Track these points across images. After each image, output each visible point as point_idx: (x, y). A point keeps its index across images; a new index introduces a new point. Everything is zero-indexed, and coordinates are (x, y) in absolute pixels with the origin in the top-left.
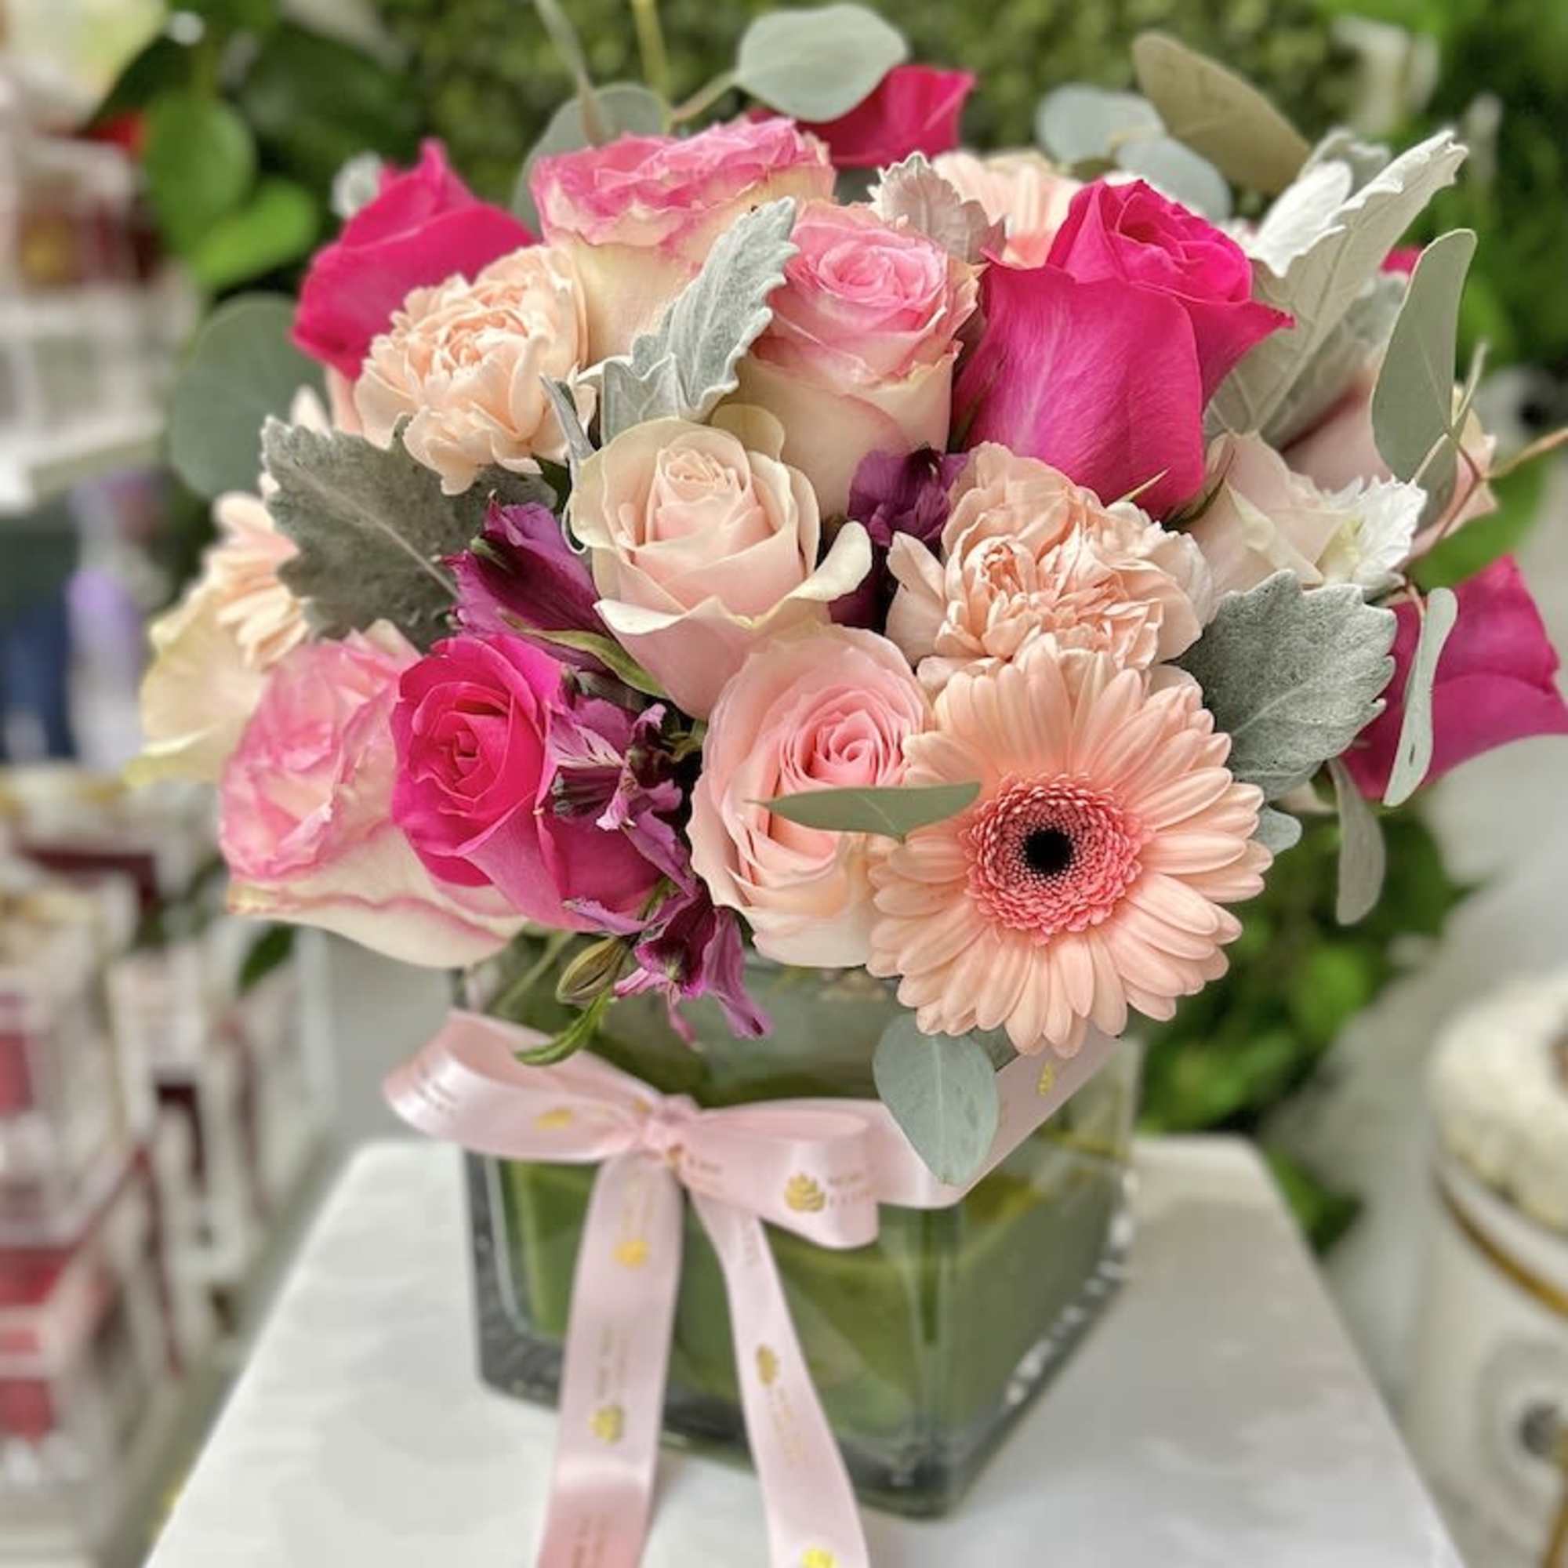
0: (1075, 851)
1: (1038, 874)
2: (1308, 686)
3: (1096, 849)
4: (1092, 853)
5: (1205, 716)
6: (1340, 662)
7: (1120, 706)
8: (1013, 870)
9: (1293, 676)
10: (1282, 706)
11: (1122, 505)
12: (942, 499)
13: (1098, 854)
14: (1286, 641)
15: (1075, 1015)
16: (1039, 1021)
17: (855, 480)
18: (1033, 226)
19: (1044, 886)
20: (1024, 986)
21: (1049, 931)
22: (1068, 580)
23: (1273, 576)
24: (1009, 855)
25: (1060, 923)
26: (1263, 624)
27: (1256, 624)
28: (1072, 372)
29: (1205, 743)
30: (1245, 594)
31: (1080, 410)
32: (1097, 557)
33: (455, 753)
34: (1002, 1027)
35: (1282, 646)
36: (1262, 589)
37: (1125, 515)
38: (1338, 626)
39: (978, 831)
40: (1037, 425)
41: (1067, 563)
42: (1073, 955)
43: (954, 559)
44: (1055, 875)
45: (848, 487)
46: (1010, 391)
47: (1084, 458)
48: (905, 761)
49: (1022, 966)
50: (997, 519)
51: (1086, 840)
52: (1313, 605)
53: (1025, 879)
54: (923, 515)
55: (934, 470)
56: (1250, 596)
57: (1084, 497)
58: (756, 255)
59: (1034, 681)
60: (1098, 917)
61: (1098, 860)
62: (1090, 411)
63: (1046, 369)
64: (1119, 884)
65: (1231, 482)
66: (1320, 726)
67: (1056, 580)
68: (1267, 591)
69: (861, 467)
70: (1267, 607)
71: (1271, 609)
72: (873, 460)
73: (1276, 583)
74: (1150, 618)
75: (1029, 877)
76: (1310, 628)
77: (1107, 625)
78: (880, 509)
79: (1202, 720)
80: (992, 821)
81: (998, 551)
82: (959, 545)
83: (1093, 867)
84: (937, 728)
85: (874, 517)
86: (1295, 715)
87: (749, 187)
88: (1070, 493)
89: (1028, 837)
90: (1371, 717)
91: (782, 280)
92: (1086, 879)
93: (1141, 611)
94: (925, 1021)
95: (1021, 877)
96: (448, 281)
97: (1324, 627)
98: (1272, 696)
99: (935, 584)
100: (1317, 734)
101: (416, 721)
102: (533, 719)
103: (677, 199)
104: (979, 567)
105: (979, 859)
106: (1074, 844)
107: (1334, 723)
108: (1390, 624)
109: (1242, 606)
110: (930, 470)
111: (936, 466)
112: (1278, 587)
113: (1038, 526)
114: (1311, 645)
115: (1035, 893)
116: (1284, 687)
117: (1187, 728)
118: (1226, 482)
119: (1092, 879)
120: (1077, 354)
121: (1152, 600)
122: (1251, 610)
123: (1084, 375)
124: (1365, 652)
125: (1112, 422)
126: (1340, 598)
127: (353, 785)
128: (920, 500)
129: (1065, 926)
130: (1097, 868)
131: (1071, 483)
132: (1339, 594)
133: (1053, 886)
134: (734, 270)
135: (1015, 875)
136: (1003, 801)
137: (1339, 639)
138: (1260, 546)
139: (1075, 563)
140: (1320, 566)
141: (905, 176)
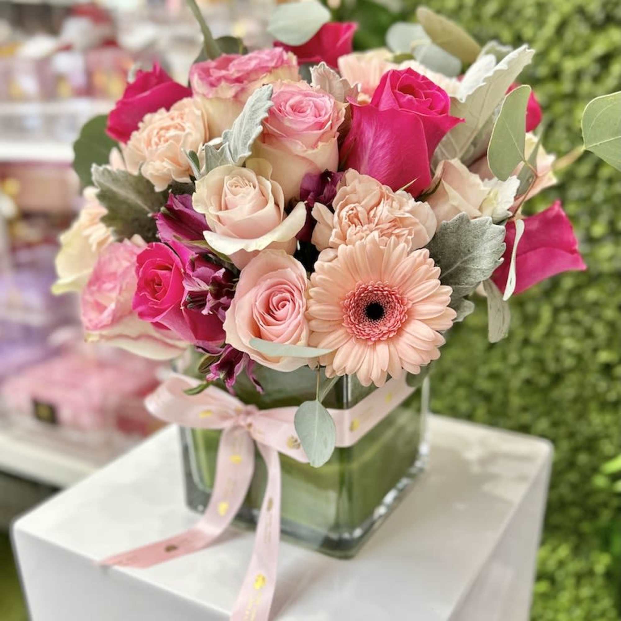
0: (385, 311)
1: (371, 319)
2: (474, 254)
3: (392, 310)
4: (390, 312)
5: (431, 261)
6: (485, 245)
7: (400, 256)
8: (361, 317)
9: (469, 251)
10: (465, 261)
11: (400, 192)
12: (334, 190)
14: (465, 238)
15: (382, 371)
16: (369, 374)
17: (302, 184)
19: (372, 323)
20: (364, 360)
21: (374, 340)
22: (379, 220)
23: (458, 215)
24: (360, 312)
25: (378, 337)
26: (456, 232)
27: (453, 232)
28: (381, 142)
29: (431, 270)
30: (449, 222)
31: (384, 157)
32: (390, 212)
33: (154, 284)
35: (463, 240)
36: (454, 220)
37: (402, 196)
38: (484, 232)
40: (368, 162)
41: (379, 214)
43: (337, 212)
44: (377, 320)
45: (299, 186)
46: (359, 149)
47: (386, 174)
50: (353, 198)
51: (388, 307)
52: (474, 225)
54: (327, 196)
55: (330, 180)
56: (450, 223)
57: (386, 189)
60: (392, 335)
61: (393, 313)
62: (387, 157)
63: (371, 142)
64: (399, 323)
65: (445, 180)
66: (479, 269)
67: (375, 220)
68: (456, 221)
69: (304, 179)
70: (457, 226)
71: (459, 227)
72: (308, 176)
73: (460, 217)
74: (409, 234)
75: (367, 320)
76: (474, 233)
78: (312, 194)
80: (353, 299)
81: (352, 210)
82: (338, 207)
83: (391, 316)
85: (309, 197)
86: (470, 266)
87: (265, 75)
88: (381, 188)
89: (367, 306)
90: (498, 265)
91: (266, 115)
92: (388, 321)
93: (406, 232)
95: (364, 320)
96: (159, 111)
97: (479, 233)
98: (462, 258)
99: (330, 222)
100: (478, 272)
103: (238, 80)
104: (345, 216)
106: (384, 308)
107: (485, 267)
108: (503, 231)
109: (448, 226)
110: (328, 179)
111: (330, 178)
112: (460, 219)
113: (368, 200)
114: (474, 239)
115: (370, 326)
116: (465, 254)
117: (424, 265)
118: (442, 180)
119: (390, 320)
120: (382, 135)
121: (411, 228)
122: (451, 227)
123: (384, 144)
124: (494, 242)
126: (484, 222)
128: (325, 191)
129: (380, 338)
131: (380, 184)
133: (376, 324)
137: (484, 238)
138: (455, 203)
139: (381, 214)
140: (480, 209)
141: (319, 71)
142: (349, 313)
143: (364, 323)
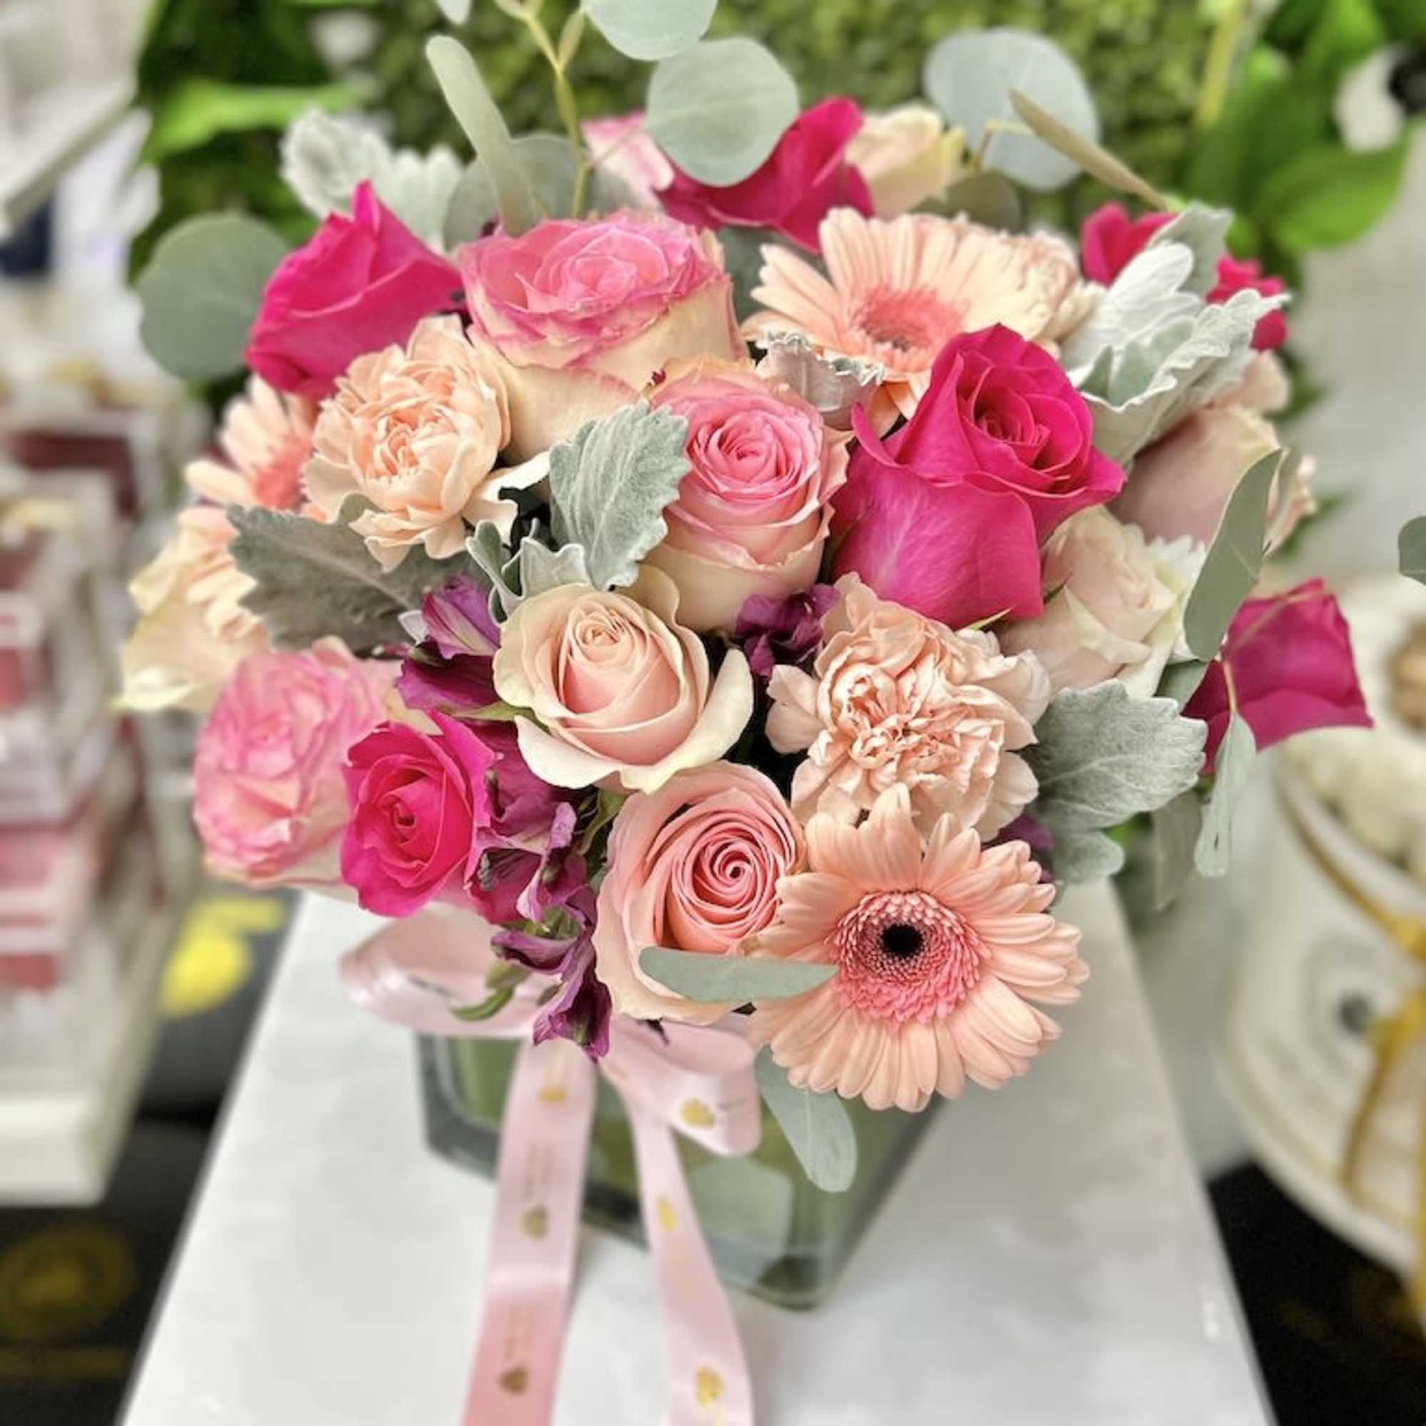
0: (925, 943)
1: (893, 957)
2: (1132, 757)
3: (942, 948)
4: (938, 951)
5: (1034, 868)
6: (1159, 752)
7: (962, 857)
8: (872, 959)
9: (1120, 747)
10: (1110, 765)
11: (970, 632)
12: (816, 628)
13: (943, 951)
14: (1112, 725)
15: (921, 1094)
16: (891, 1090)
18: (906, 287)
19: (896, 969)
20: (878, 1064)
21: (900, 1018)
22: (923, 704)
23: (1101, 684)
24: (869, 949)
25: (909, 1013)
26: (1094, 712)
27: (1086, 713)
28: (930, 531)
29: (1033, 891)
30: (1079, 694)
31: (936, 561)
32: (948, 692)
33: (396, 818)
34: (860, 1095)
36: (1092, 693)
37: (974, 641)
38: (1156, 729)
39: (842, 936)
40: (899, 563)
41: (923, 692)
42: (920, 1038)
43: (826, 685)
44: (908, 959)
45: (736, 616)
46: (876, 528)
47: (939, 596)
48: (776, 897)
49: (877, 1044)
50: (864, 652)
51: (934, 938)
52: (1135, 708)
53: (882, 965)
54: (800, 639)
55: (809, 610)
56: (1082, 695)
57: (940, 631)
58: (654, 464)
59: (889, 834)
60: (942, 1010)
61: (943, 956)
62: (944, 563)
63: (907, 524)
64: (960, 987)
65: (1069, 587)
67: (912, 704)
68: (1096, 695)
69: (746, 604)
70: (1096, 705)
71: (1100, 706)
72: (754, 599)
73: (1104, 689)
74: (993, 736)
75: (885, 962)
76: (1134, 721)
77: (957, 739)
78: (763, 640)
79: (1033, 869)
80: (854, 929)
81: (862, 680)
82: (829, 673)
83: (940, 961)
84: (808, 869)
85: (757, 651)
86: (1120, 777)
87: (653, 319)
88: (925, 628)
89: (885, 931)
91: (675, 495)
92: (933, 970)
93: (985, 731)
94: (795, 1077)
95: (879, 965)
96: (387, 350)
97: (1146, 724)
98: (1103, 756)
99: (808, 705)
100: (1139, 795)
101: (363, 793)
102: (463, 795)
103: (588, 326)
104: (845, 702)
105: (842, 958)
106: (924, 937)
107: (1153, 791)
108: (1201, 733)
109: (1076, 700)
110: (805, 609)
111: (809, 604)
112: (1106, 693)
113: (898, 660)
114: (1134, 732)
115: (890, 978)
116: (1112, 753)
117: (1018, 881)
118: (1065, 587)
119: (939, 969)
120: (935, 519)
121: (995, 722)
122: (1083, 704)
123: (939, 537)
124: (1180, 752)
125: (964, 570)
126: (1159, 710)
127: (308, 815)
128: (796, 633)
129: (914, 1015)
130: (943, 961)
131: (926, 620)
132: (1159, 707)
133: (905, 970)
134: (635, 470)
135: (873, 963)
136: (863, 915)
137: (1159, 736)
138: (1093, 645)
139: (929, 693)
140: (1146, 640)
141: (788, 350)
142: (844, 957)
143: (878, 971)
